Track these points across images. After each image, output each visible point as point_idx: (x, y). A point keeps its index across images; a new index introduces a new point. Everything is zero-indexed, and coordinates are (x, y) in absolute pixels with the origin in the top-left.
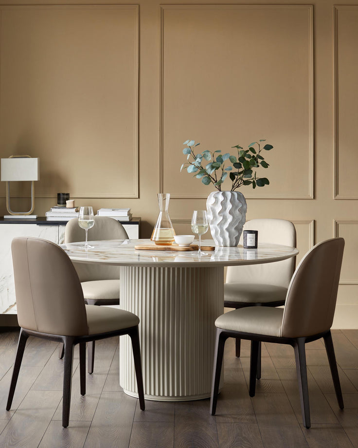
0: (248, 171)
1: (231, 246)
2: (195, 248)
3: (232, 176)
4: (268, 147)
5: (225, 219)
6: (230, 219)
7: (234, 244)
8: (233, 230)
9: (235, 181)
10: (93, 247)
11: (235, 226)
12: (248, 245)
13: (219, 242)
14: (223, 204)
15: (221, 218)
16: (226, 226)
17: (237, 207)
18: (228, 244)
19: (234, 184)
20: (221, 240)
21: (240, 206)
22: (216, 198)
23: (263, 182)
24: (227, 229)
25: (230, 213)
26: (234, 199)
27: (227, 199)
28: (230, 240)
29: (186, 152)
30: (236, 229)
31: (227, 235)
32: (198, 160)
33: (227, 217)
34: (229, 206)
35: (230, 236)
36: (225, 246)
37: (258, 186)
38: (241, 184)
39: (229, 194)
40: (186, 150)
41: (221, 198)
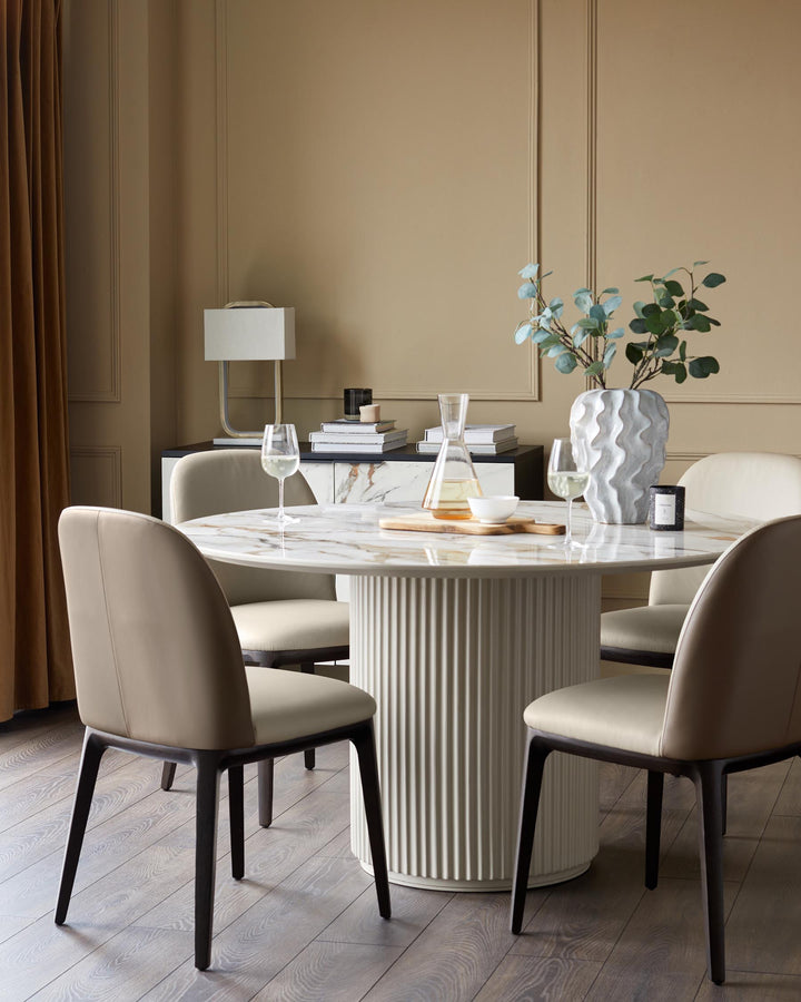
0: (667, 340)
1: (627, 523)
2: (518, 528)
3: (634, 353)
4: (714, 280)
5: (607, 458)
6: (619, 457)
7: (634, 518)
8: (629, 484)
9: (639, 363)
10: (298, 520)
11: (635, 474)
12: (657, 523)
13: (598, 512)
14: (604, 421)
15: (597, 456)
16: (611, 474)
17: (636, 429)
18: (618, 517)
19: (639, 372)
20: (602, 508)
21: (646, 425)
22: (589, 406)
23: (706, 366)
24: (614, 483)
25: (620, 443)
26: (631, 410)
27: (612, 409)
28: (623, 509)
29: (524, 294)
30: (635, 480)
31: (613, 495)
32: (547, 312)
33: (614, 452)
34: (617, 427)
35: (620, 500)
36: (612, 523)
37: (694, 376)
38: (655, 372)
39: (619, 396)
40: (526, 289)
41: (599, 405)
